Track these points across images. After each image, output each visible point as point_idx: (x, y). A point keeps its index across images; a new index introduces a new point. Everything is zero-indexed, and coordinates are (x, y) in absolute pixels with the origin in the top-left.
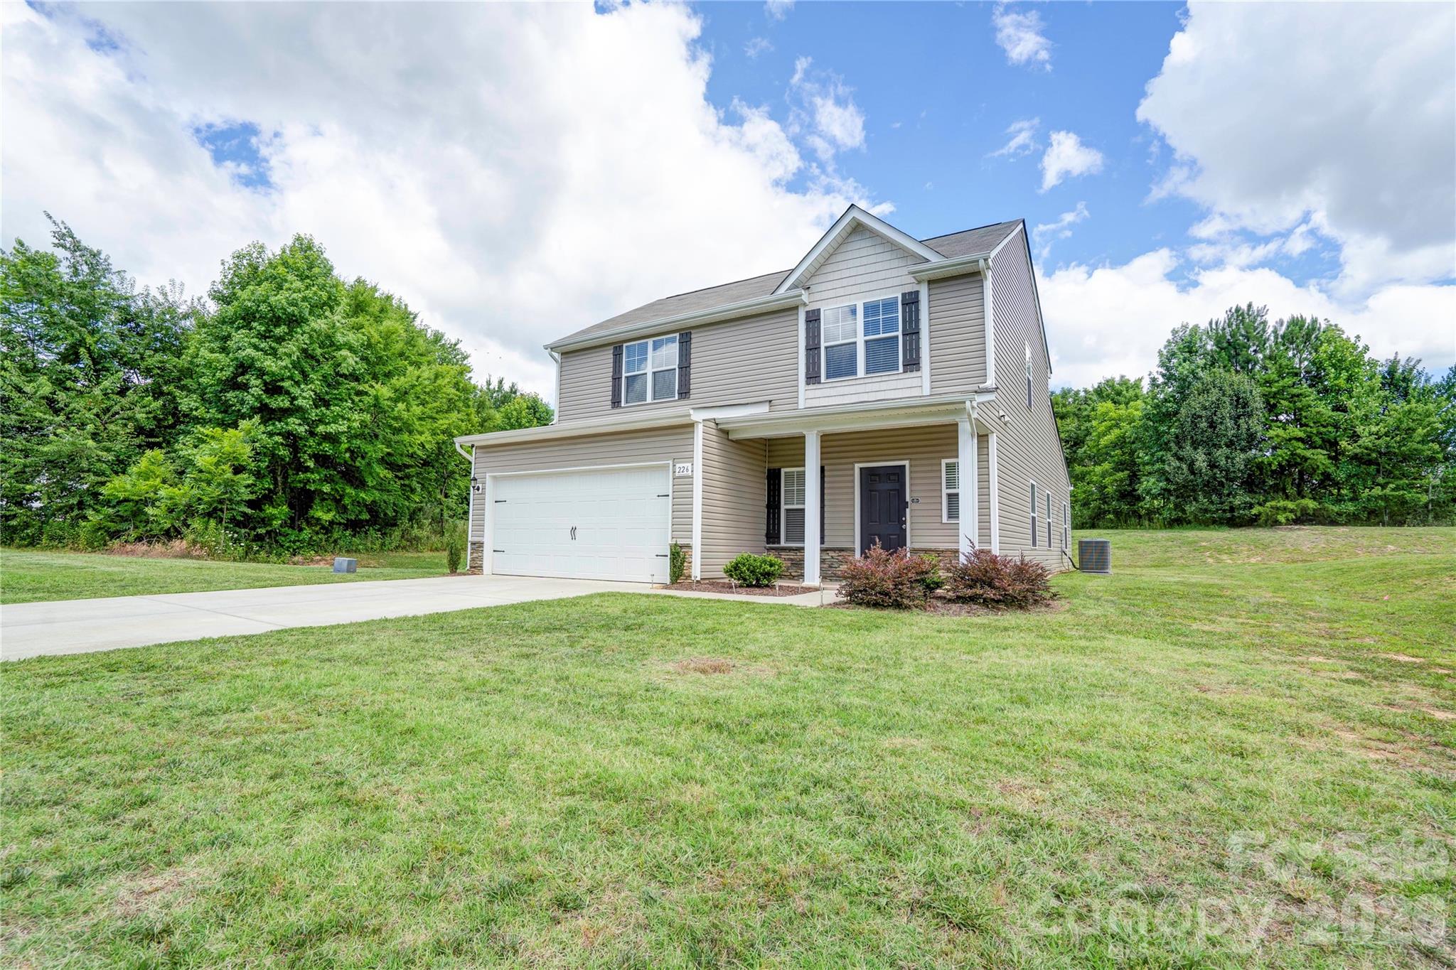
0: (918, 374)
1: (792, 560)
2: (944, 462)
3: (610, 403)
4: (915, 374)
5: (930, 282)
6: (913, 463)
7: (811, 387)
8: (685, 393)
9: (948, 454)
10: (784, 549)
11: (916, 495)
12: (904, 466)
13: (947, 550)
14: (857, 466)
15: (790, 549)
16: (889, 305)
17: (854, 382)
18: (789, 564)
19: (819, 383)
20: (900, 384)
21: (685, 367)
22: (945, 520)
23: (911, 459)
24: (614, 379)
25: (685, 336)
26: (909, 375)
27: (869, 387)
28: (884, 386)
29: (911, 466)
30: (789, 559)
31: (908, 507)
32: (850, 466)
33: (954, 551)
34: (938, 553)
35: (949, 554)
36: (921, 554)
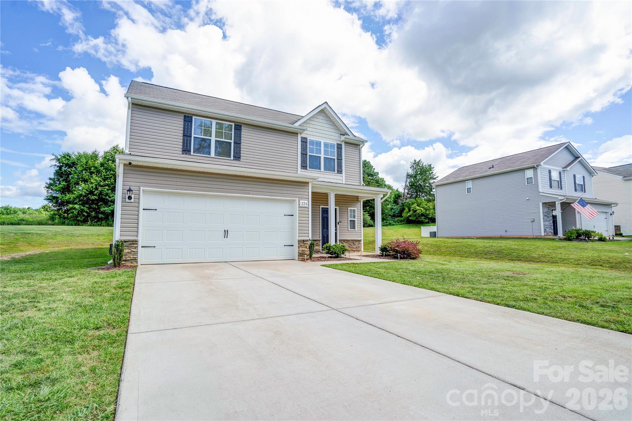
0: (341, 175)
2: (349, 208)
3: (181, 150)
4: (340, 175)
5: (346, 143)
6: (340, 208)
7: (303, 170)
8: (237, 157)
9: (350, 206)
11: (341, 220)
14: (321, 207)
16: (332, 146)
17: (320, 173)
19: (307, 169)
20: (335, 177)
21: (238, 143)
22: (349, 229)
24: (184, 136)
25: (238, 127)
26: (338, 174)
27: (325, 176)
28: (330, 177)
29: (339, 209)
31: (338, 224)
32: (318, 206)
33: (352, 240)
34: (348, 241)
35: (351, 241)
36: (343, 242)
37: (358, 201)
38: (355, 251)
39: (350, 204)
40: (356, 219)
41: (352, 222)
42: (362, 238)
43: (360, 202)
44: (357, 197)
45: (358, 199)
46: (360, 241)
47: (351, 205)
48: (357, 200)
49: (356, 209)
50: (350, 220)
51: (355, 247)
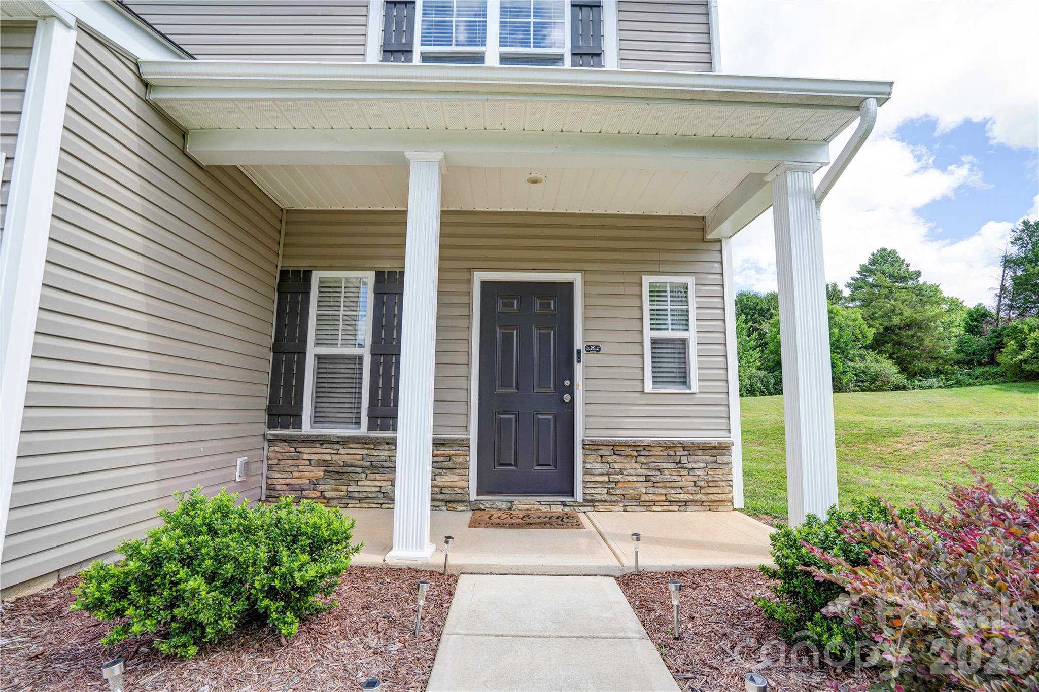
1: (326, 464)
2: (647, 280)
6: (591, 278)
9: (656, 268)
10: (309, 441)
11: (595, 338)
12: (570, 285)
13: (659, 444)
14: (479, 277)
15: (323, 441)
18: (319, 472)
22: (649, 387)
23: (585, 272)
29: (585, 283)
30: (320, 463)
31: (579, 361)
32: (464, 276)
33: (669, 447)
34: (638, 449)
35: (657, 451)
36: (605, 451)
37: (703, 240)
38: (686, 503)
39: (655, 256)
40: (692, 336)
41: (669, 354)
42: (736, 437)
43: (716, 246)
44: (698, 225)
45: (703, 229)
46: (723, 448)
47: (659, 262)
48: (698, 234)
49: (690, 280)
50: (655, 342)
51: (687, 481)
